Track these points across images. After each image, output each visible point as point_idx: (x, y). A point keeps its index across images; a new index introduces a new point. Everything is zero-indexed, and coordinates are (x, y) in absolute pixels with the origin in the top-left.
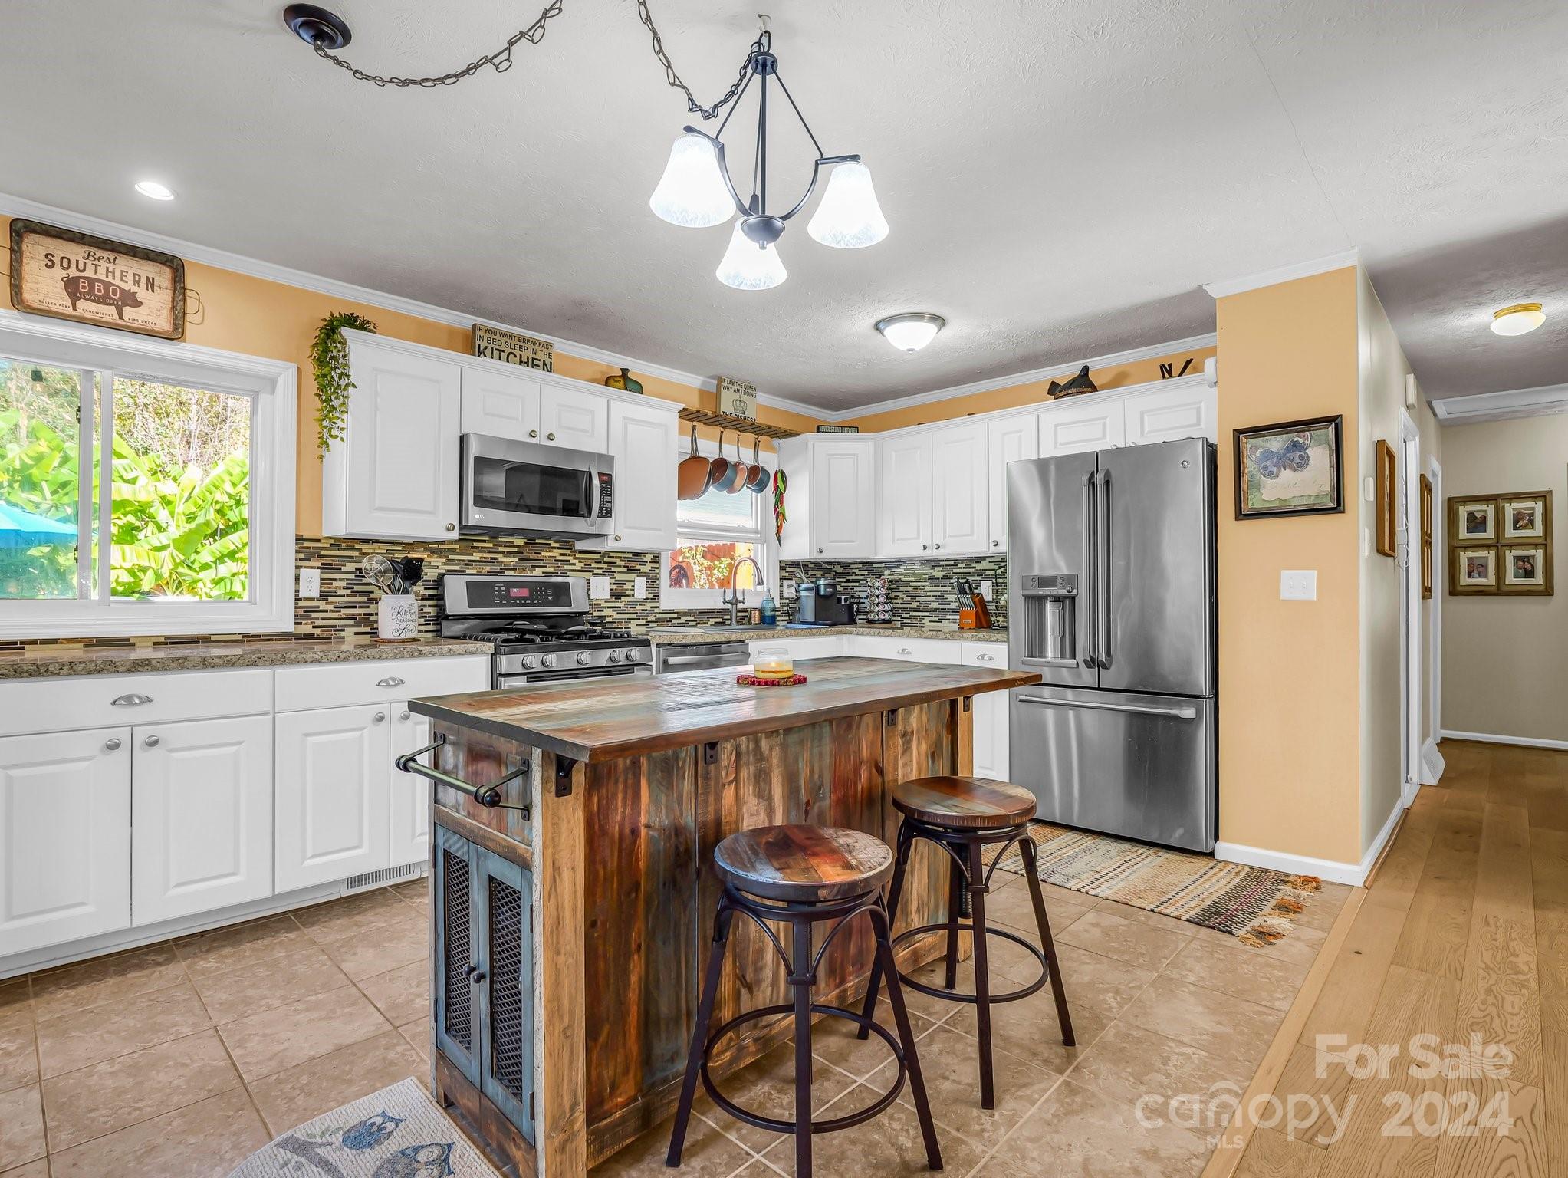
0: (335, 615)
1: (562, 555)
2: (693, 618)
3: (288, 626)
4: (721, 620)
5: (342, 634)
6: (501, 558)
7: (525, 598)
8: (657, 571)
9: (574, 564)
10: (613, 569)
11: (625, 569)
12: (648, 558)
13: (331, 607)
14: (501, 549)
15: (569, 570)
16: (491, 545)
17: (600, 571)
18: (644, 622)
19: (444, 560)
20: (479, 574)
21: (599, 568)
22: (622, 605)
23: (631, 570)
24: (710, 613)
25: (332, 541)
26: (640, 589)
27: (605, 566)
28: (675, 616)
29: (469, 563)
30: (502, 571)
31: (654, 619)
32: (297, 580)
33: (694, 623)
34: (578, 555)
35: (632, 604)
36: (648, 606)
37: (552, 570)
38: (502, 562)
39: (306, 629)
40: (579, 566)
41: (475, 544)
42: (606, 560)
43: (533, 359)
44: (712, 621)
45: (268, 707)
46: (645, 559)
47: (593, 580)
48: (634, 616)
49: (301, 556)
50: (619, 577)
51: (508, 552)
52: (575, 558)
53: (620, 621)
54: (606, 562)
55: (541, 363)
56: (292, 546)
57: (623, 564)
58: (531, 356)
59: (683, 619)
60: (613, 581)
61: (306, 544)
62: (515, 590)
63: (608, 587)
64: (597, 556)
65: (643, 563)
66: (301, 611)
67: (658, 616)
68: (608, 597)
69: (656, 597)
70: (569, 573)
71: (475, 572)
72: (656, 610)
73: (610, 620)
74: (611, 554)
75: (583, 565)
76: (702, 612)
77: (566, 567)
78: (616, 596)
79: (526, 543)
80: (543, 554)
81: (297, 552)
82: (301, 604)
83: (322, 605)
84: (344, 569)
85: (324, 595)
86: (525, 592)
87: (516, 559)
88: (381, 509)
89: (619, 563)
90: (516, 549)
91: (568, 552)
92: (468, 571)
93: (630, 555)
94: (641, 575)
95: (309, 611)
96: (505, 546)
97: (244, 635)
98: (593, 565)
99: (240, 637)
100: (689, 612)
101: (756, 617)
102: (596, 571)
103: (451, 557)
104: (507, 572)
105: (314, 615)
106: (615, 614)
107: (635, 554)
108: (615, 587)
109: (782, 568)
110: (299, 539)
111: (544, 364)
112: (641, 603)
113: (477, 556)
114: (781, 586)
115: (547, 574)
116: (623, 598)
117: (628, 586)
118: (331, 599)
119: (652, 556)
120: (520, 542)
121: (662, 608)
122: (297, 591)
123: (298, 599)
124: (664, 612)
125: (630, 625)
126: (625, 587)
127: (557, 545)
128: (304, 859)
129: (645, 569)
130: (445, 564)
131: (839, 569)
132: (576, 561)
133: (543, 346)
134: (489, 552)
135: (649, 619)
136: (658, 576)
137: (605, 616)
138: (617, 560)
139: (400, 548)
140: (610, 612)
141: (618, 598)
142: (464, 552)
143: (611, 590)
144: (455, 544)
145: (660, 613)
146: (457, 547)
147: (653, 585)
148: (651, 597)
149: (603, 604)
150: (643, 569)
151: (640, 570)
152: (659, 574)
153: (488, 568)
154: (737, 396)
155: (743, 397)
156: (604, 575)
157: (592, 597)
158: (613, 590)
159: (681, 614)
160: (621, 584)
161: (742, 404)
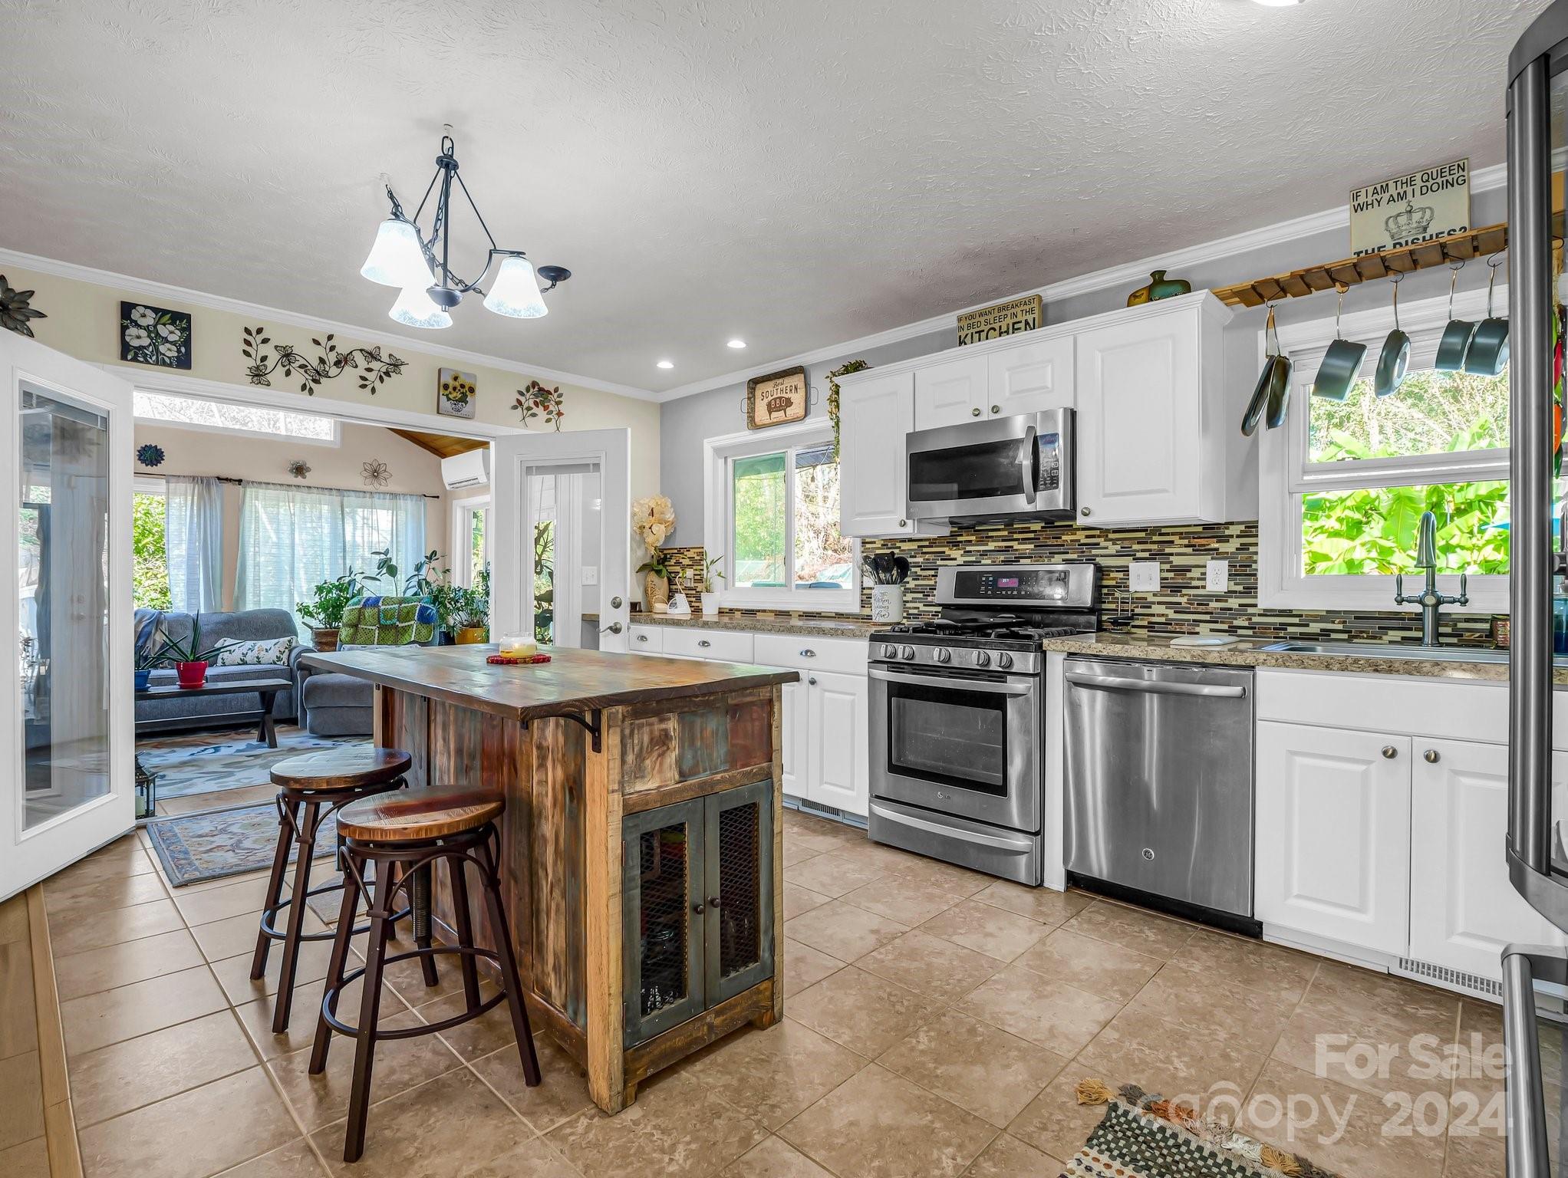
1: (1087, 537)
2: (1340, 627)
3: (856, 609)
6: (1016, 545)
7: (1012, 589)
8: (1252, 549)
9: (1106, 548)
10: (1167, 550)
11: (1189, 550)
12: (1234, 530)
14: (1016, 536)
15: (1097, 556)
16: (1006, 533)
17: (1146, 554)
18: (1225, 627)
19: (962, 552)
20: (994, 564)
21: (1143, 551)
22: (1183, 600)
23: (1199, 550)
25: (882, 542)
26: (1216, 577)
27: (1155, 547)
28: (1296, 620)
29: (984, 554)
30: (1017, 560)
31: (1246, 624)
32: (862, 573)
33: (1345, 636)
34: (1111, 536)
35: (1204, 601)
36: (1233, 603)
37: (1075, 556)
38: (1017, 550)
39: (867, 611)
40: (1113, 549)
42: (1155, 538)
43: (1014, 324)
44: (1395, 636)
46: (1227, 532)
47: (1133, 566)
48: (1207, 617)
50: (1177, 561)
51: (1023, 539)
52: (1107, 540)
53: (1180, 623)
54: (1155, 541)
55: (1022, 325)
56: (858, 548)
57: (1186, 542)
58: (1011, 322)
59: (1315, 628)
60: (1167, 567)
61: (868, 546)
62: (1004, 580)
63: (1156, 576)
64: (1143, 534)
65: (1225, 539)
66: (864, 597)
67: (1255, 619)
68: (1157, 589)
69: (1250, 590)
70: (1098, 560)
71: (989, 562)
72: (1250, 610)
73: (1163, 620)
74: (1164, 531)
76: (1361, 616)
77: (1094, 552)
78: (1171, 587)
79: (1042, 527)
81: (862, 552)
82: (865, 592)
86: (1014, 583)
87: (1032, 546)
89: (1178, 542)
90: (1032, 535)
91: (1097, 532)
92: (983, 562)
93: (1200, 529)
94: (1218, 555)
96: (1020, 533)
97: (837, 614)
98: (1136, 547)
100: (1331, 615)
102: (1139, 555)
104: (1022, 561)
106: (1170, 613)
107: (1208, 527)
108: (1171, 575)
110: (863, 543)
111: (1027, 323)
112: (1219, 598)
113: (991, 546)
116: (1184, 591)
117: (1195, 573)
119: (1242, 527)
120: (1037, 526)
121: (1265, 607)
122: (862, 583)
123: (862, 589)
124: (1266, 613)
125: (1197, 629)
126: (1189, 575)
129: (1231, 547)
130: (962, 556)
132: (1108, 544)
133: (1025, 304)
134: (1003, 541)
135: (1236, 623)
136: (1255, 557)
137: (1153, 615)
138: (1175, 538)
139: (927, 543)
140: (1161, 609)
141: (1176, 589)
142: (980, 542)
143: (1162, 579)
144: (972, 535)
145: (1260, 615)
146: (973, 538)
147: (1244, 571)
148: (1240, 588)
149: (1151, 598)
150: (1224, 547)
151: (1217, 549)
152: (1256, 553)
153: (1002, 558)
154: (1402, 206)
155: (1418, 202)
156: (1153, 557)
157: (1131, 589)
158: (1166, 579)
159: (1305, 619)
160: (1182, 571)
161: (1416, 216)
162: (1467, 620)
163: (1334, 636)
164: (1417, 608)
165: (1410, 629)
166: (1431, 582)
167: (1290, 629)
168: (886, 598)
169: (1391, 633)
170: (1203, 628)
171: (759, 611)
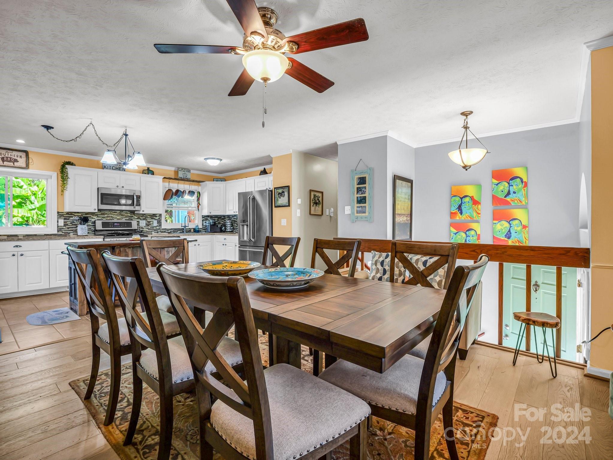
0: (68, 230)
1: (131, 215)
2: (172, 231)
3: (56, 232)
4: (182, 231)
5: (70, 234)
7: (118, 226)
8: (161, 219)
11: (151, 218)
13: (67, 228)
14: (113, 214)
16: (110, 213)
17: (143, 219)
18: (157, 232)
20: (105, 220)
22: (150, 227)
23: (152, 219)
24: (179, 229)
25: (67, 213)
26: (155, 223)
28: (167, 230)
29: (103, 217)
30: (112, 219)
31: (160, 231)
32: (58, 222)
33: (173, 233)
34: (136, 215)
35: (153, 227)
36: (158, 228)
37: (128, 219)
39: (60, 233)
40: (136, 218)
41: (106, 213)
43: (120, 167)
44: (179, 232)
45: (47, 248)
46: (157, 215)
47: (140, 221)
48: (154, 230)
49: (59, 216)
50: (148, 220)
51: (115, 215)
53: (149, 231)
54: (144, 216)
55: (122, 168)
56: (56, 214)
57: (150, 217)
60: (147, 221)
61: (60, 214)
62: (115, 224)
63: (145, 223)
64: (142, 215)
65: (156, 217)
66: (59, 229)
68: (145, 225)
69: (160, 225)
70: (133, 220)
72: (160, 229)
73: (146, 231)
74: (146, 215)
75: (137, 217)
76: (175, 229)
77: (132, 218)
79: (120, 212)
81: (58, 215)
82: (59, 227)
83: (64, 228)
84: (70, 219)
85: (65, 225)
86: (119, 224)
87: (117, 216)
88: (77, 206)
89: (148, 217)
90: (117, 214)
91: (133, 214)
94: (156, 220)
95: (61, 229)
97: (45, 235)
98: (141, 217)
99: (44, 235)
100: (171, 229)
101: (192, 230)
102: (141, 219)
103: (99, 216)
104: (114, 219)
105: (62, 230)
107: (153, 214)
108: (147, 223)
109: (203, 217)
110: (58, 212)
112: (156, 227)
113: (106, 216)
114: (203, 222)
115: (126, 220)
116: (150, 226)
117: (152, 222)
118: (66, 226)
119: (159, 215)
120: (118, 212)
121: (162, 228)
122: (58, 224)
123: (58, 226)
124: (163, 229)
126: (150, 223)
127: (129, 212)
128: (56, 281)
129: (157, 218)
130: (96, 218)
131: (223, 217)
132: (135, 216)
134: (109, 215)
135: (158, 231)
137: (144, 230)
138: (148, 216)
139: (85, 214)
140: (146, 229)
141: (148, 225)
147: (159, 222)
148: (159, 225)
149: (144, 227)
150: (156, 218)
154: (184, 172)
155: (186, 173)
156: (144, 220)
157: (140, 225)
159: (168, 230)
160: (149, 222)
161: (186, 175)
170: (153, 232)
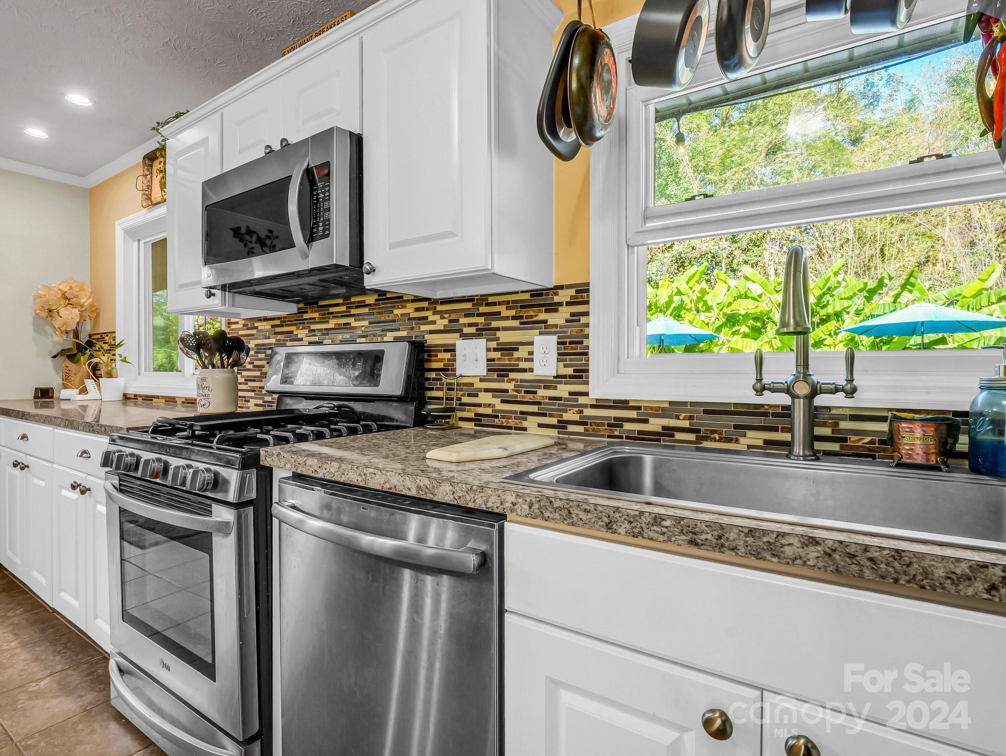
1: (417, 310)
2: (686, 424)
8: (583, 320)
9: (434, 322)
10: (494, 324)
11: (516, 323)
12: (564, 296)
14: (353, 311)
15: (425, 333)
16: (343, 308)
17: (473, 330)
18: (554, 421)
19: (307, 331)
21: (470, 325)
22: (510, 386)
23: (528, 324)
26: (544, 356)
27: (481, 320)
28: (633, 414)
31: (576, 417)
33: (692, 436)
34: (439, 308)
35: (531, 387)
36: (563, 390)
38: (354, 328)
40: (441, 324)
41: (332, 310)
42: (483, 309)
44: (755, 438)
46: (556, 299)
47: (462, 345)
48: (534, 409)
50: (505, 337)
52: (435, 312)
53: (507, 415)
54: (482, 314)
57: (512, 313)
59: (655, 424)
60: (493, 344)
63: (483, 356)
64: (469, 305)
65: (553, 308)
67: (588, 412)
68: (483, 372)
69: (581, 374)
71: (330, 341)
72: (582, 400)
73: (489, 411)
74: (491, 299)
75: (446, 322)
76: (713, 410)
77: (423, 327)
78: (498, 370)
79: (376, 300)
80: (396, 312)
87: (366, 323)
89: (505, 313)
90: (366, 310)
93: (527, 296)
94: (546, 328)
96: (357, 307)
98: (463, 320)
100: (675, 408)
102: (466, 330)
103: (313, 327)
106: (497, 402)
107: (536, 294)
108: (497, 355)
112: (548, 385)
113: (332, 323)
116: (512, 375)
117: (522, 352)
119: (572, 292)
121: (596, 396)
124: (600, 404)
125: (525, 424)
126: (516, 355)
129: (558, 318)
130: (307, 335)
132: (437, 317)
135: (566, 416)
136: (586, 331)
137: (479, 405)
138: (502, 309)
140: (485, 398)
141: (502, 373)
142: (324, 320)
143: (488, 360)
144: (316, 311)
145: (592, 406)
146: (316, 315)
147: (574, 349)
148: (570, 371)
149: (478, 385)
150: (552, 318)
151: (545, 322)
152: (587, 325)
153: (340, 337)
156: (478, 335)
157: (458, 372)
158: (493, 360)
159: (645, 413)
160: (508, 349)
162: (854, 418)
163: (679, 436)
164: (784, 399)
165: (775, 429)
166: (804, 362)
167: (627, 426)
168: (205, 384)
169: (750, 433)
170: (531, 423)
171: (154, 397)
